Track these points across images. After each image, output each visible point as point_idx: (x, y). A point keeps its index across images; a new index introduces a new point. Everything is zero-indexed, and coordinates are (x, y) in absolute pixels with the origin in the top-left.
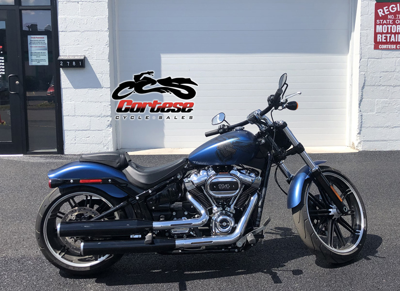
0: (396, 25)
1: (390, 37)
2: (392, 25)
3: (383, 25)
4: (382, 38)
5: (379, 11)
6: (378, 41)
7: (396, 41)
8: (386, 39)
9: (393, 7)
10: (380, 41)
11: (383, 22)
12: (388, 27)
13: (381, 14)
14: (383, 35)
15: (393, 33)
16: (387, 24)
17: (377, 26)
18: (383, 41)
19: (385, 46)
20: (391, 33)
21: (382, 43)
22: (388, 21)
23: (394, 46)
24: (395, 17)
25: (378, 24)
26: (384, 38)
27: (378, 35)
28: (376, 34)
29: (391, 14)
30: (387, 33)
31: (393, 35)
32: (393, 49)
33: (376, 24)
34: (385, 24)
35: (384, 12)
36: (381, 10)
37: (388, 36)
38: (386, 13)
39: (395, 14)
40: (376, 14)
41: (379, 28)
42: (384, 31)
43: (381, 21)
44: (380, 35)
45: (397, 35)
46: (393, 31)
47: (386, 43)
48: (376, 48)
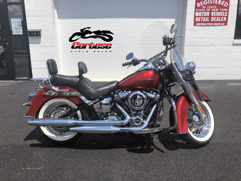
0: (207, 12)
1: (203, 19)
2: (204, 12)
3: (199, 12)
4: (198, 19)
5: (197, 4)
6: (196, 21)
7: (206, 21)
8: (201, 20)
9: (206, 2)
10: (197, 21)
11: (199, 10)
12: (202, 13)
13: (198, 5)
14: (199, 18)
15: (205, 17)
16: (201, 12)
17: (196, 13)
18: (199, 21)
19: (200, 24)
20: (204, 17)
21: (198, 22)
22: (202, 9)
23: (204, 24)
24: (207, 7)
25: (197, 12)
26: (199, 19)
27: (196, 18)
28: (195, 17)
29: (204, 5)
30: (202, 16)
31: (204, 18)
32: (204, 26)
33: (195, 12)
34: (200, 11)
35: (200, 5)
36: (199, 3)
37: (202, 18)
38: (202, 5)
39: (206, 6)
40: (196, 5)
41: (197, 14)
42: (200, 16)
43: (199, 9)
44: (198, 18)
45: (207, 18)
46: (205, 16)
47: (201, 22)
48: (195, 25)
